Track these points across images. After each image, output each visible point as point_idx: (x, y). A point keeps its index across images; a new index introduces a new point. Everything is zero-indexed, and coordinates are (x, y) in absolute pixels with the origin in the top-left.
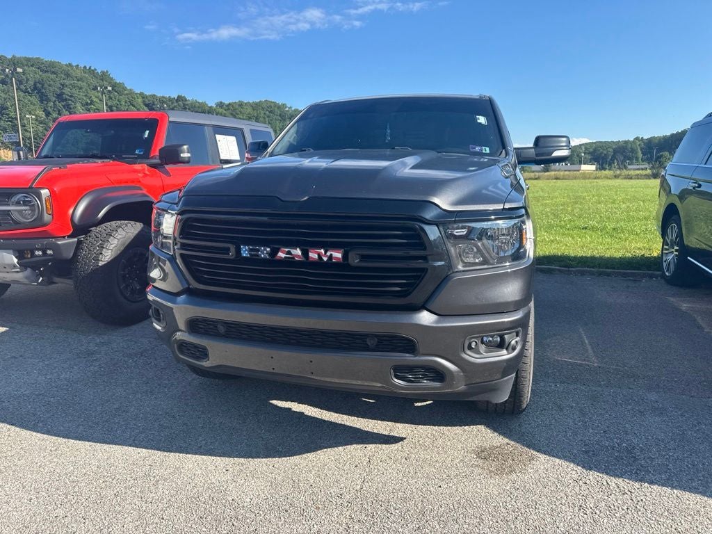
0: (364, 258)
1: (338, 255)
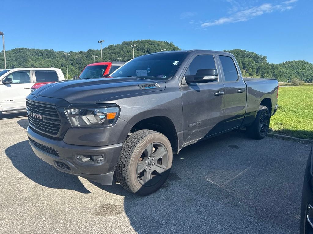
1: (41, 117)
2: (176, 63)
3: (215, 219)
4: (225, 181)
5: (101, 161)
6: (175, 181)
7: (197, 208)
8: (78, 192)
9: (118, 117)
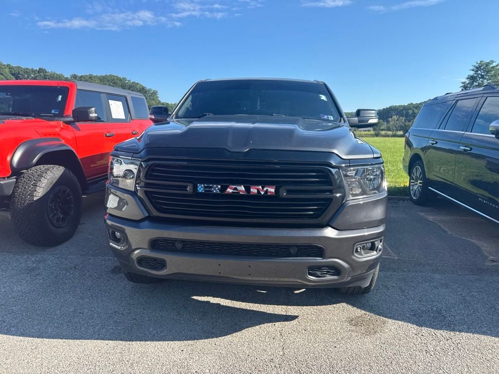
0: (289, 192)
1: (272, 190)
2: (323, 98)
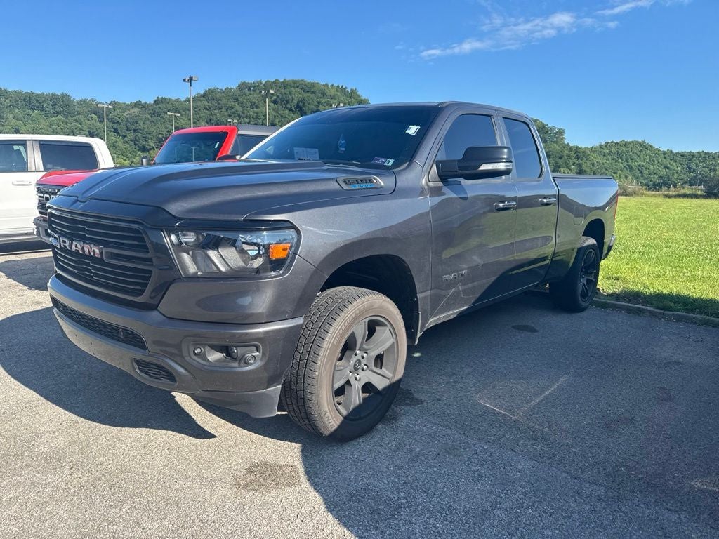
1: (97, 251)
2: (413, 130)
3: (518, 493)
4: (523, 407)
5: (255, 360)
6: (409, 407)
7: (473, 468)
8: (183, 435)
9: (295, 254)
